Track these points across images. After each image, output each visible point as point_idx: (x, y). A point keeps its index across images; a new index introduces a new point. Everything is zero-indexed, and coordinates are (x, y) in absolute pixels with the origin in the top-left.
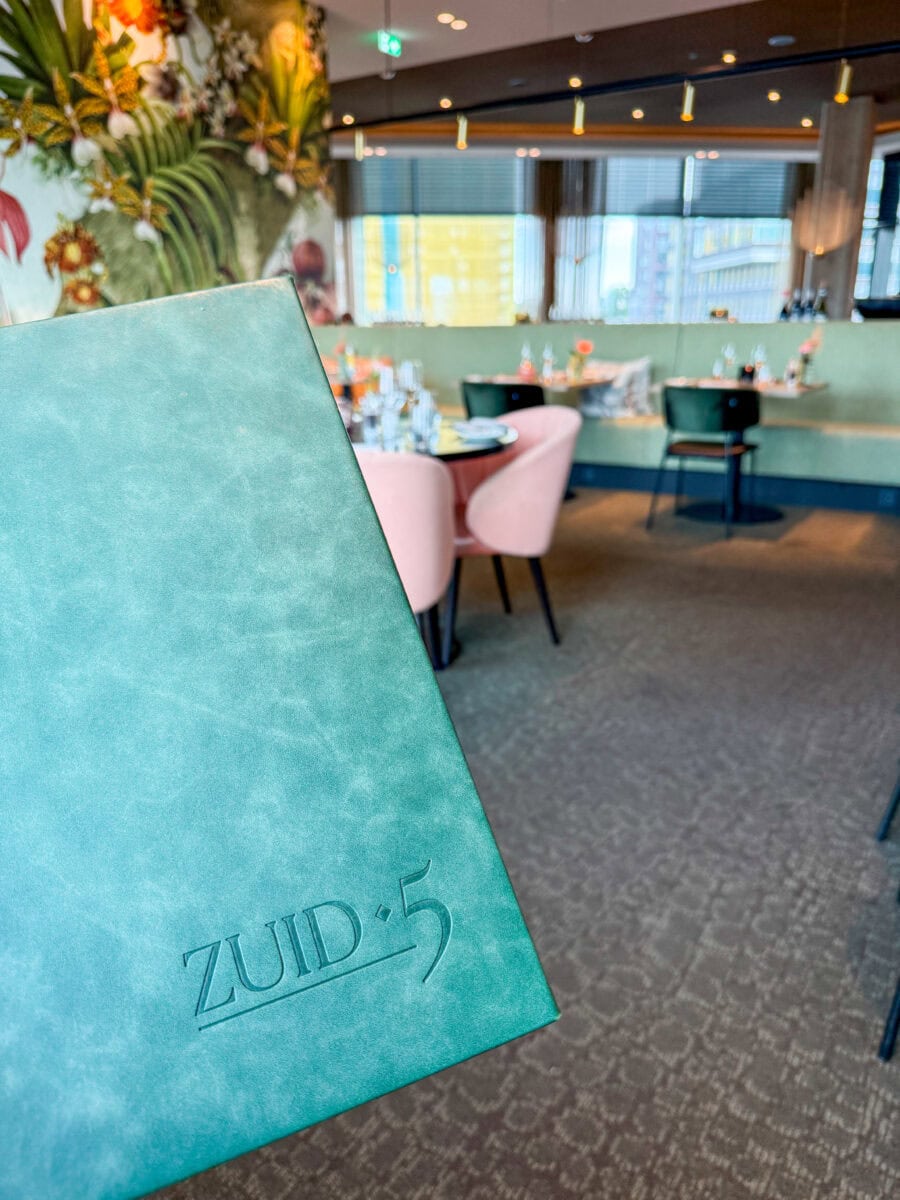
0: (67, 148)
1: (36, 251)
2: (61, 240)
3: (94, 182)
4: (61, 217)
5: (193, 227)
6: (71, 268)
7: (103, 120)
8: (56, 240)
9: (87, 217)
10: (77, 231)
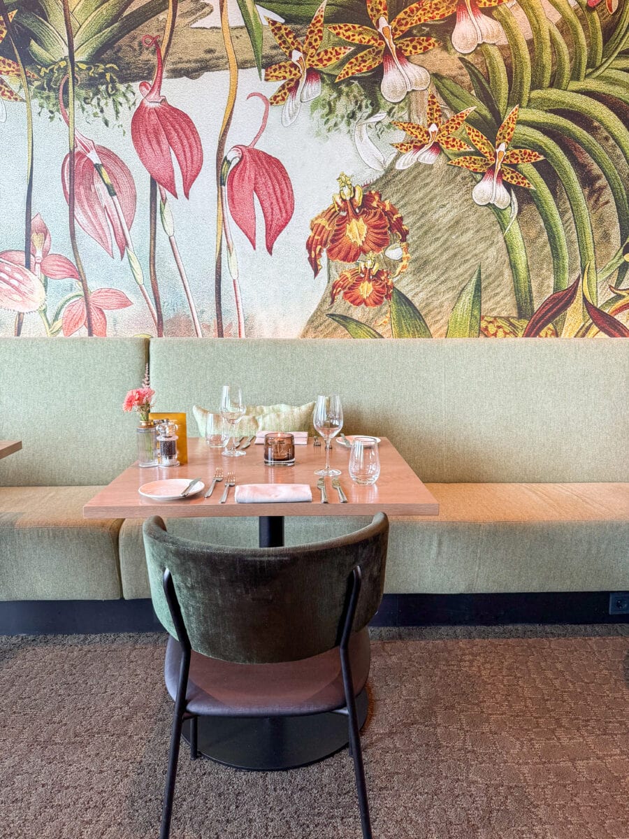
0: (372, 82)
1: (297, 233)
2: (341, 215)
3: (409, 126)
4: (344, 181)
5: (588, 180)
6: (351, 254)
7: (444, 30)
8: (331, 214)
9: (389, 176)
10: (367, 199)
